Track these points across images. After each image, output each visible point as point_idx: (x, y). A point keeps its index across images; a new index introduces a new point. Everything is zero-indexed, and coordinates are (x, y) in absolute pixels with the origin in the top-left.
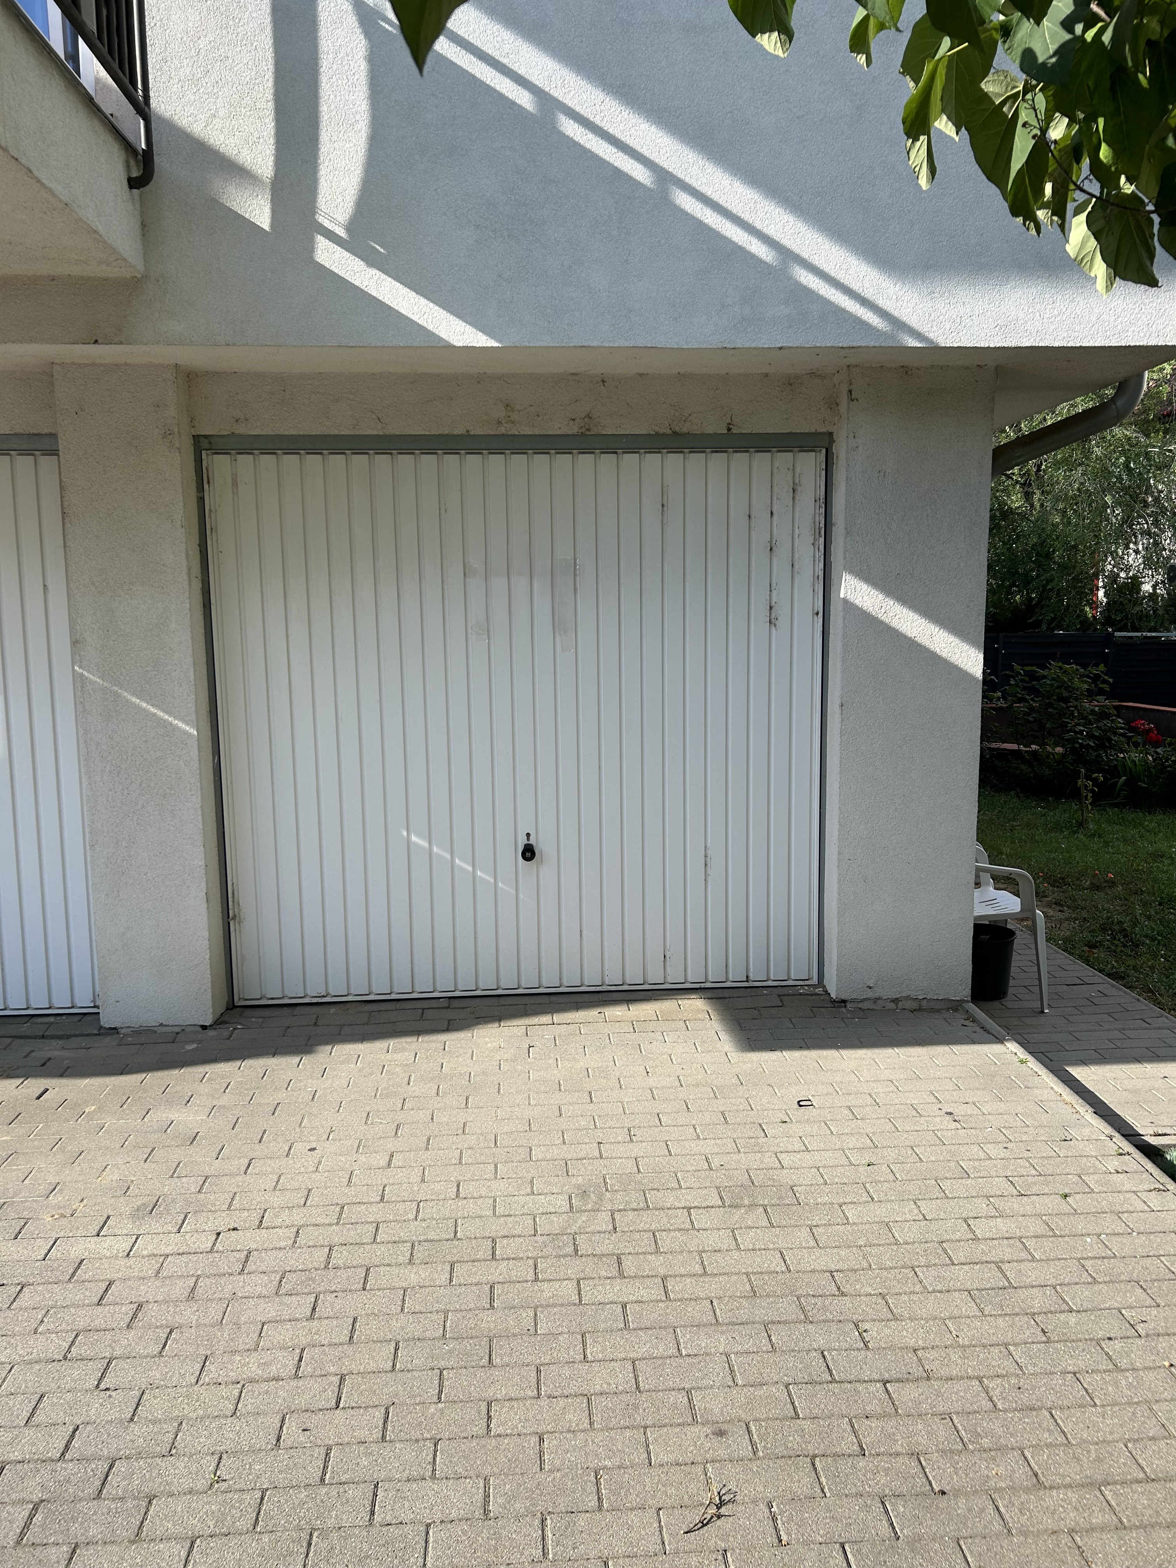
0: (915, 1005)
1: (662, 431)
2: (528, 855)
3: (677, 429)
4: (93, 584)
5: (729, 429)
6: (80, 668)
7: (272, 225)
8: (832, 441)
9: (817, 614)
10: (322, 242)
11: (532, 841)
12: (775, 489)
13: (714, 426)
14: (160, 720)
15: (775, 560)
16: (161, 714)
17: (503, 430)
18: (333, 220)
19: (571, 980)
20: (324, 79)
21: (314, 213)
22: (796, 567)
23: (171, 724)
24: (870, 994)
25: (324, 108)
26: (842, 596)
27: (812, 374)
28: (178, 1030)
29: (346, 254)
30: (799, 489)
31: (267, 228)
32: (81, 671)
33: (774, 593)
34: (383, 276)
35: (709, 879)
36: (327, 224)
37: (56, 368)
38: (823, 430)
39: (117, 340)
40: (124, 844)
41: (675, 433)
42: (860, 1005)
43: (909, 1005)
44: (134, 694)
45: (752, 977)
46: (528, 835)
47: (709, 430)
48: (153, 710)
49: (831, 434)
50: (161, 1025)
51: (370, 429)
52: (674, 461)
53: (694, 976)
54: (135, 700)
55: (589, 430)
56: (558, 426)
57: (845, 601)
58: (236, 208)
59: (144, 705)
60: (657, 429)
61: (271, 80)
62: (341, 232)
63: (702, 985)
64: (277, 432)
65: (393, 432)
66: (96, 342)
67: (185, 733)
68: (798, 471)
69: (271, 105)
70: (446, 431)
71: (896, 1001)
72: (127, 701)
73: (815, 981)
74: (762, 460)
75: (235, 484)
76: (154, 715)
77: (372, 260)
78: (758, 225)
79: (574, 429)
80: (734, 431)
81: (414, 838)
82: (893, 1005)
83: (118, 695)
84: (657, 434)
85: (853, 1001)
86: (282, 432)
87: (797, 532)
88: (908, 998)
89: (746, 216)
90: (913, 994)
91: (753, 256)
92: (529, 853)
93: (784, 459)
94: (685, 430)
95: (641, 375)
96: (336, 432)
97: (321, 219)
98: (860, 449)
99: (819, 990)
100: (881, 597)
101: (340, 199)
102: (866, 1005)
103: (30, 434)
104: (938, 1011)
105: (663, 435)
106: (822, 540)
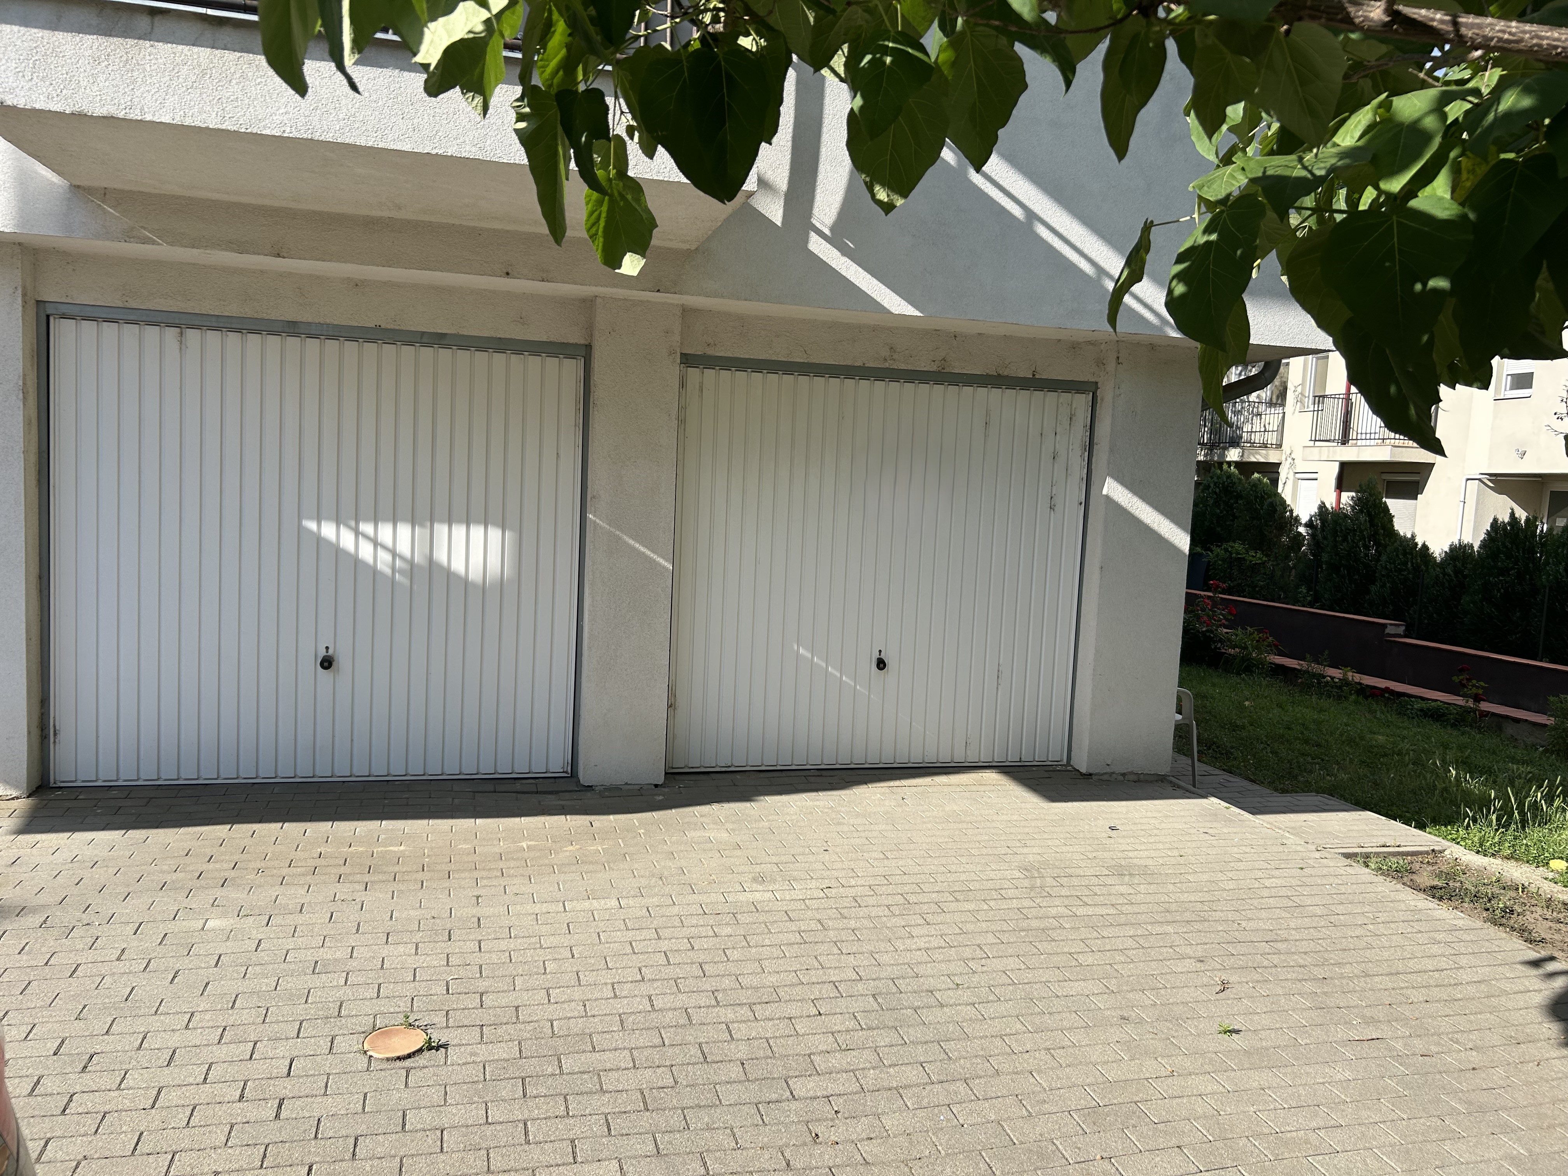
0: (1135, 778)
1: (991, 373)
2: (882, 665)
3: (1001, 372)
4: (609, 456)
5: (1034, 375)
6: (594, 516)
7: (783, 223)
8: (1097, 388)
9: (1081, 504)
10: (814, 237)
11: (883, 656)
12: (1059, 417)
13: (1025, 373)
14: (647, 557)
15: (1056, 465)
16: (648, 552)
17: (887, 365)
18: (823, 223)
19: (902, 758)
20: (825, 129)
21: (811, 217)
22: (1069, 472)
23: (654, 561)
24: (1108, 770)
25: (823, 150)
26: (1105, 492)
27: (1090, 343)
28: (637, 787)
29: (828, 246)
30: (1074, 418)
31: (779, 224)
32: (594, 519)
33: (1054, 488)
34: (852, 263)
35: (1000, 687)
36: (818, 225)
37: (599, 300)
38: (1093, 380)
39: (672, 290)
40: (613, 647)
41: (999, 375)
42: (1101, 777)
43: (1132, 777)
44: (631, 537)
45: (1023, 759)
46: (880, 651)
47: (1021, 375)
48: (642, 549)
49: (1097, 383)
50: (626, 784)
51: (798, 357)
52: (996, 393)
53: (985, 758)
54: (631, 542)
55: (943, 369)
56: (924, 365)
57: (1107, 497)
58: (760, 209)
59: (637, 545)
60: (988, 371)
61: (791, 127)
62: (827, 232)
63: (991, 764)
64: (735, 355)
65: (814, 361)
66: (658, 291)
67: (664, 567)
68: (1074, 406)
69: (790, 144)
70: (849, 363)
71: (1124, 775)
72: (625, 542)
73: (1065, 762)
74: (1051, 397)
75: (701, 389)
76: (643, 553)
77: (845, 251)
78: (1086, 251)
79: (934, 368)
80: (1037, 377)
81: (801, 651)
82: (1121, 778)
83: (620, 539)
84: (987, 375)
85: (1096, 774)
86: (738, 355)
87: (1071, 447)
88: (1132, 773)
89: (1078, 244)
90: (1136, 770)
91: (1081, 271)
92: (881, 664)
93: (1066, 397)
94: (1006, 374)
95: (980, 334)
96: (776, 358)
97: (814, 222)
98: (1122, 396)
99: (1069, 768)
100: (1130, 495)
101: (827, 210)
102: (1106, 777)
103: (561, 343)
104: (1151, 782)
105: (993, 375)
106: (1087, 454)
